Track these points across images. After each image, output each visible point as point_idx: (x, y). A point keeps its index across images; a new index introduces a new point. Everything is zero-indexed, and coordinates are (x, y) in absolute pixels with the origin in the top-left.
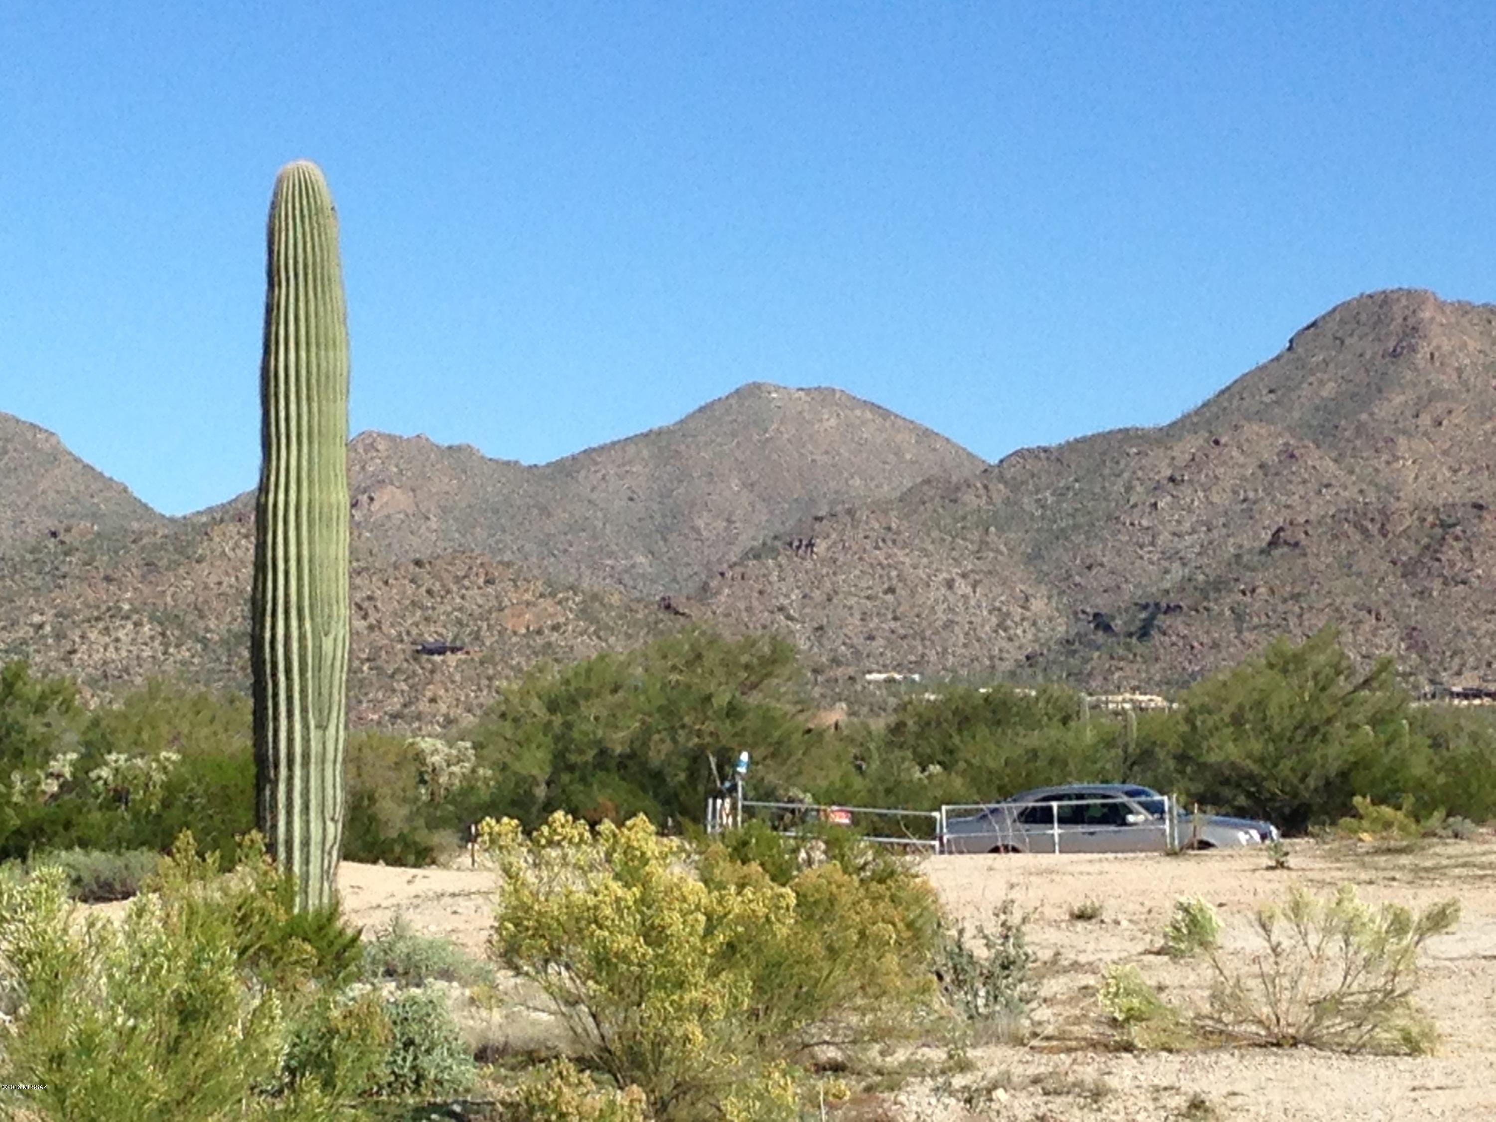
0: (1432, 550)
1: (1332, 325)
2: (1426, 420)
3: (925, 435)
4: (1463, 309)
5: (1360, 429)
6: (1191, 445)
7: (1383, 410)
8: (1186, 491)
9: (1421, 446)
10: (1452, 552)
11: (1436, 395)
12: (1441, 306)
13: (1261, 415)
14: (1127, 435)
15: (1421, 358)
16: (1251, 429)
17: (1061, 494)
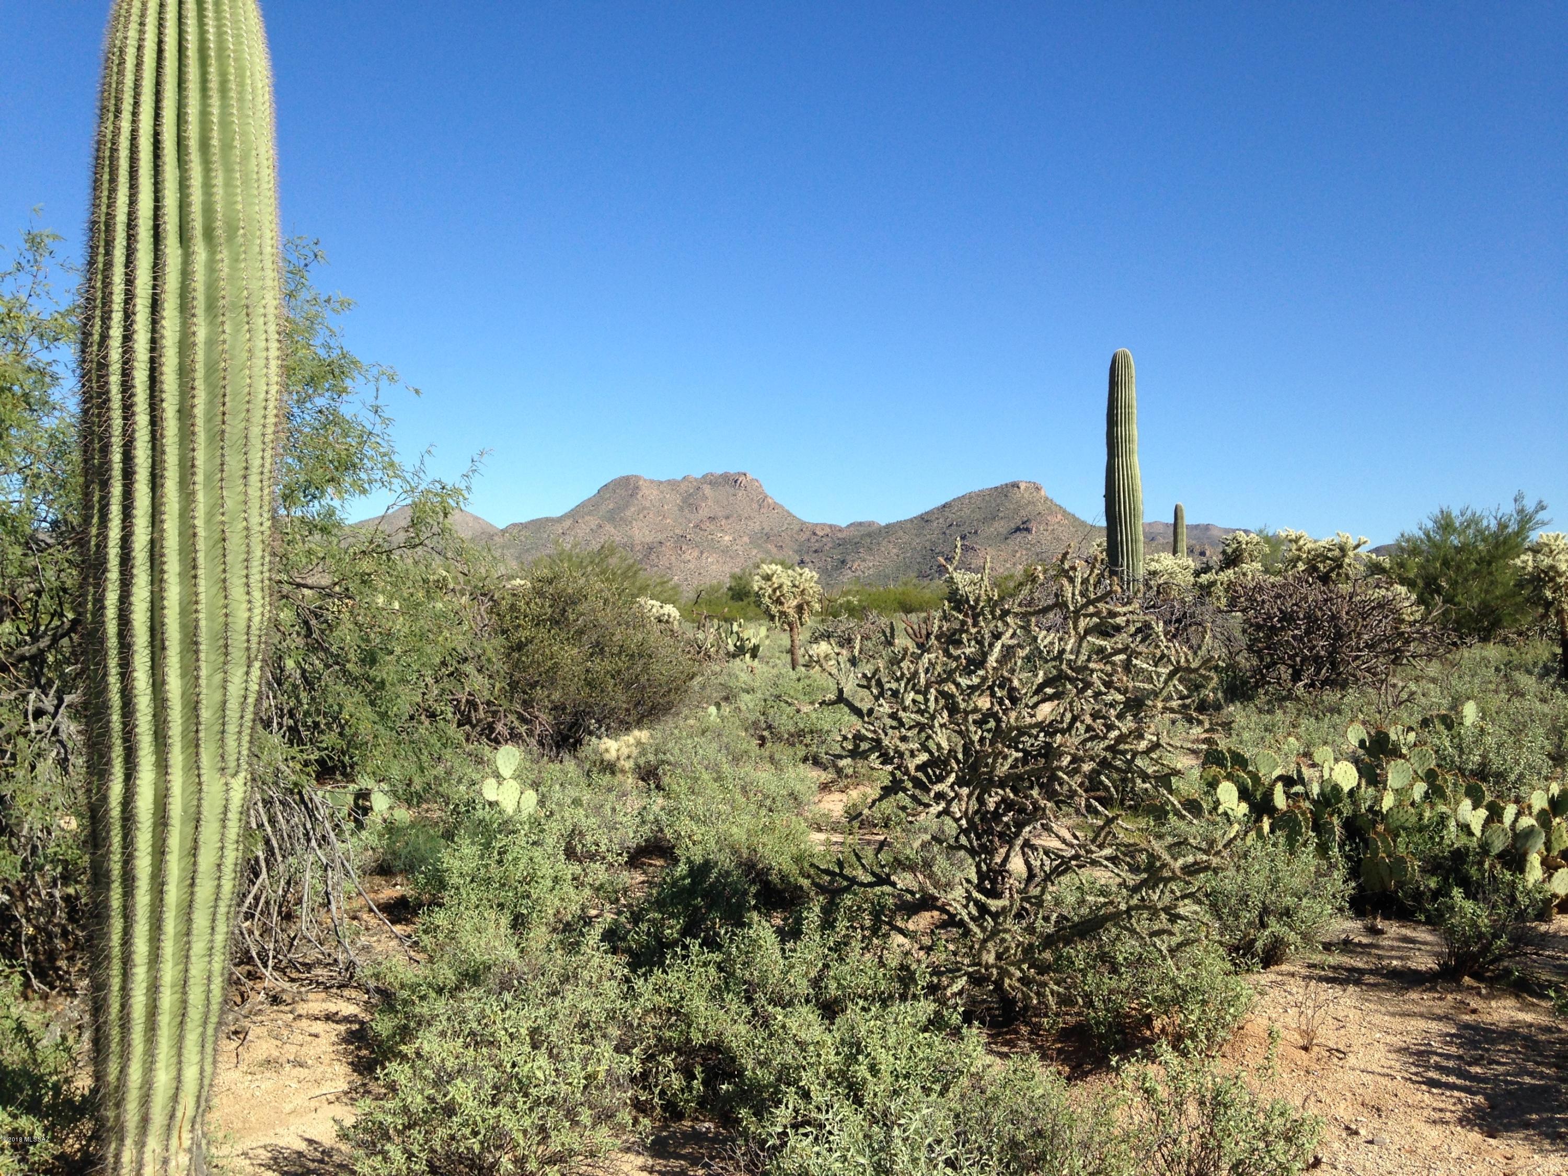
0: (647, 556)
1: (611, 487)
2: (641, 516)
3: (476, 519)
4: (652, 482)
5: (621, 519)
6: (568, 523)
7: (628, 513)
8: (567, 537)
9: (640, 523)
10: (653, 556)
11: (644, 508)
12: (645, 480)
13: (589, 513)
14: (547, 519)
15: (639, 497)
16: (587, 518)
17: (527, 538)
